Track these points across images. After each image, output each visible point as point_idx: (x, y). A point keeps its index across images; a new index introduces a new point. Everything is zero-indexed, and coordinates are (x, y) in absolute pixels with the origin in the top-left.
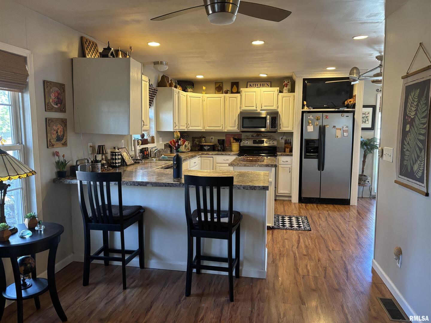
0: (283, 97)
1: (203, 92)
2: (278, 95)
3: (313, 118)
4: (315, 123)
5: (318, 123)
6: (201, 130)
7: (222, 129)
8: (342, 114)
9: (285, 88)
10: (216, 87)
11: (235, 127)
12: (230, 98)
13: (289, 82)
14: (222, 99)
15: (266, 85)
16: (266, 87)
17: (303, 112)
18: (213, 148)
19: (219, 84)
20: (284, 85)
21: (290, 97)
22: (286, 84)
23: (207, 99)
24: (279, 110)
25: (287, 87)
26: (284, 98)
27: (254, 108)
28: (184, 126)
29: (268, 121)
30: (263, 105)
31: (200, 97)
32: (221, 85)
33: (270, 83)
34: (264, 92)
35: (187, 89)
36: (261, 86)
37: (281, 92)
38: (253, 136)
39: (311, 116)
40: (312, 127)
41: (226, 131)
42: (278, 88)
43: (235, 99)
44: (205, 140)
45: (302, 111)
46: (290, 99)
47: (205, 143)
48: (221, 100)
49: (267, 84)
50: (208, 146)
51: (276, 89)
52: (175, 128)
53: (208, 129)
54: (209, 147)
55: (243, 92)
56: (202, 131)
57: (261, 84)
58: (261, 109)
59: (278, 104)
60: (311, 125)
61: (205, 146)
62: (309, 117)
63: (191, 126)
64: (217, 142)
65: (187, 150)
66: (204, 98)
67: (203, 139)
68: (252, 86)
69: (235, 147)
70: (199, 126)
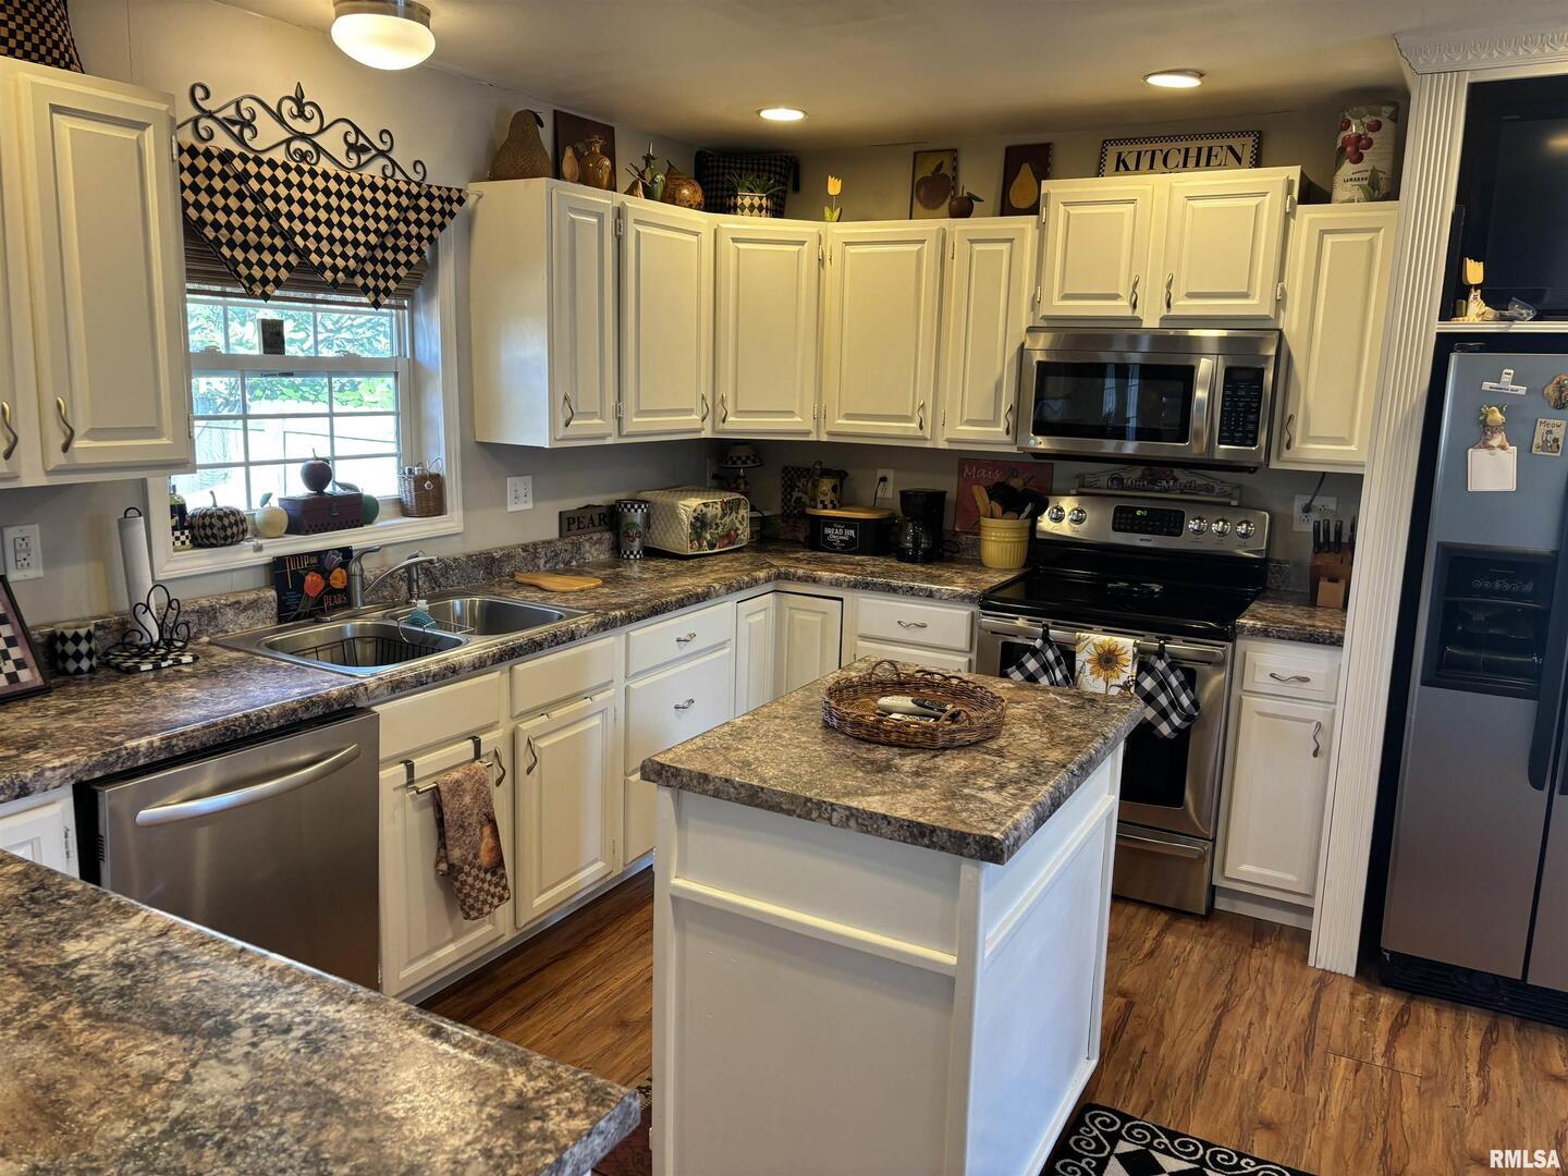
0: (1323, 232)
1: (827, 211)
2: (1288, 216)
3: (1522, 389)
4: (1541, 429)
5: (1559, 432)
6: (808, 433)
7: (920, 434)
9: (1347, 169)
10: (919, 177)
11: (995, 423)
12: (978, 247)
13: (1377, 127)
14: (929, 251)
15: (1223, 154)
16: (1220, 166)
17: (1446, 345)
18: (878, 540)
19: (938, 162)
20: (1343, 149)
21: (1378, 230)
22: (1359, 138)
23: (844, 252)
24: (1291, 323)
25: (1358, 159)
26: (1329, 240)
27: (1121, 308)
28: (690, 411)
29: (1201, 394)
30: (1178, 291)
31: (802, 243)
32: (947, 170)
33: (1250, 141)
34: (1190, 198)
35: (736, 198)
36: (1192, 161)
37: (1313, 193)
38: (1121, 480)
39: (1508, 377)
40: (1510, 456)
41: (945, 446)
42: (1294, 173)
43: (1005, 247)
44: (834, 489)
45: (1439, 335)
46: (1371, 246)
47: (834, 508)
48: (919, 253)
49: (1231, 148)
50: (848, 523)
51: (1279, 179)
52: (570, 431)
53: (842, 425)
54: (852, 532)
55: (1052, 201)
56: (812, 438)
57: (1193, 153)
58: (1164, 312)
59: (1281, 279)
60: (1497, 440)
61: (830, 522)
62: (1489, 385)
63: (738, 413)
64: (896, 505)
65: (712, 546)
66: (829, 243)
67: (826, 485)
68: (1132, 166)
69: (999, 542)
70: (791, 413)
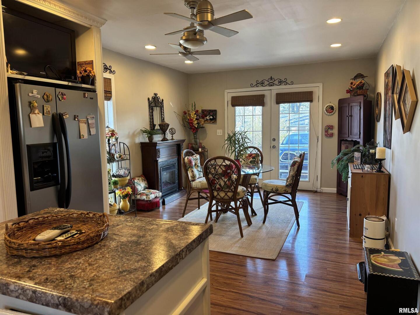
3: (39, 96)
4: (45, 108)
5: (49, 109)
8: (84, 94)
39: (36, 92)
40: (40, 116)
45: (8, 78)
60: (37, 111)
62: (30, 94)
